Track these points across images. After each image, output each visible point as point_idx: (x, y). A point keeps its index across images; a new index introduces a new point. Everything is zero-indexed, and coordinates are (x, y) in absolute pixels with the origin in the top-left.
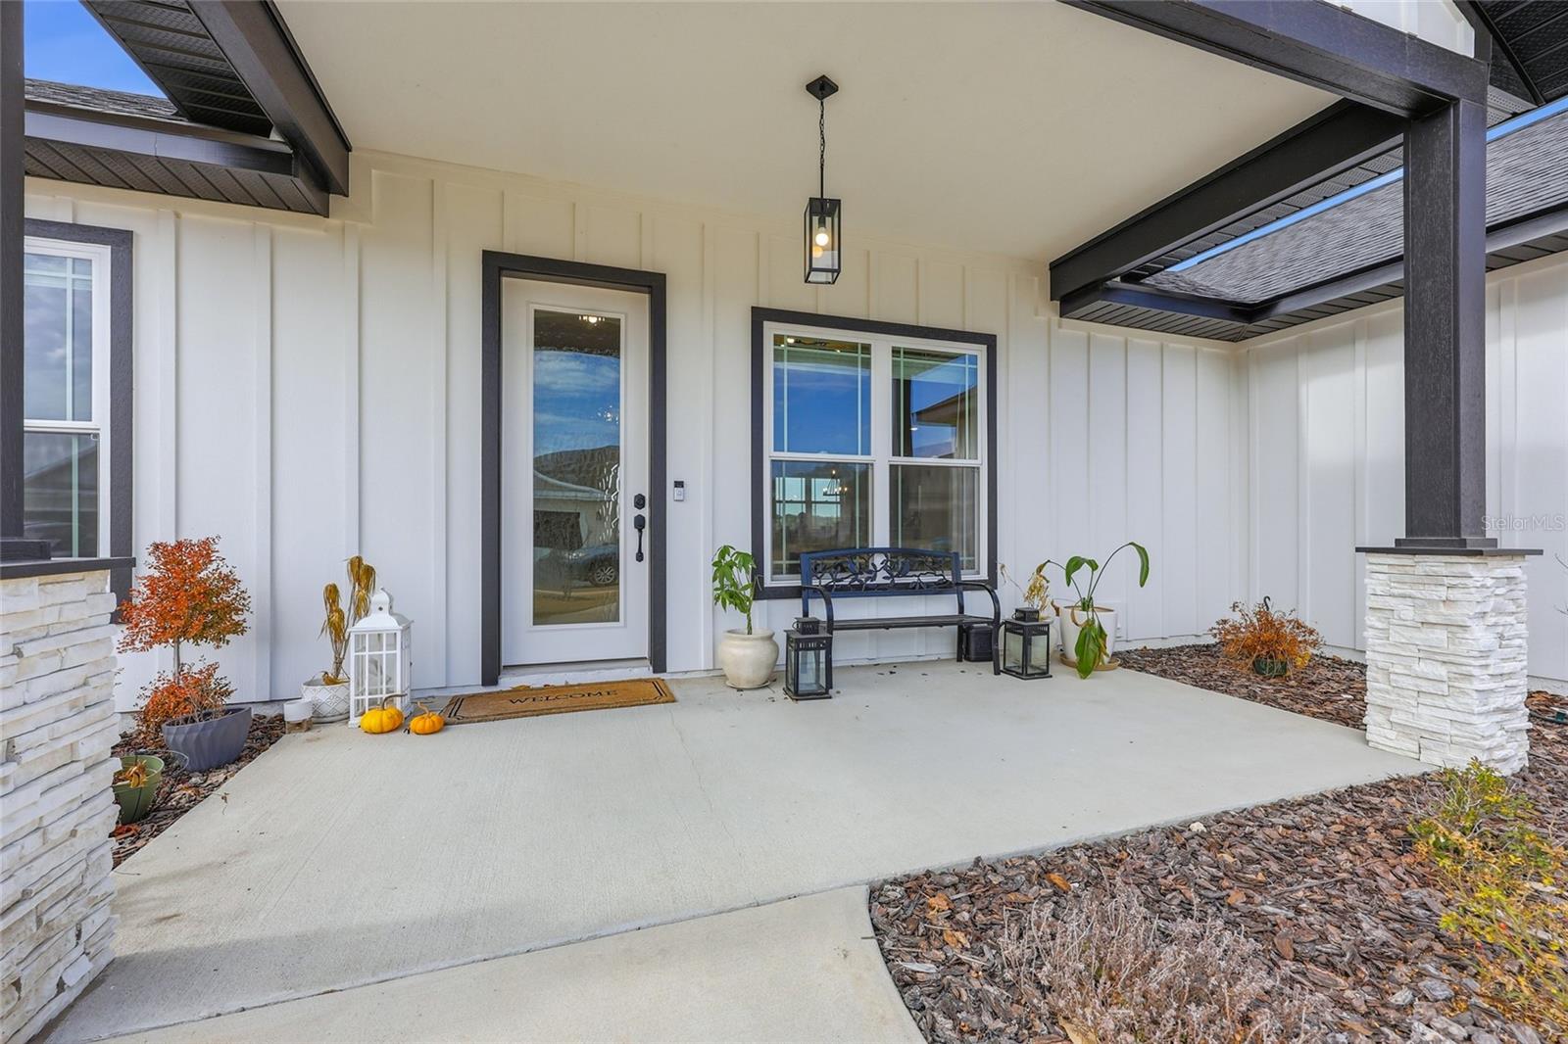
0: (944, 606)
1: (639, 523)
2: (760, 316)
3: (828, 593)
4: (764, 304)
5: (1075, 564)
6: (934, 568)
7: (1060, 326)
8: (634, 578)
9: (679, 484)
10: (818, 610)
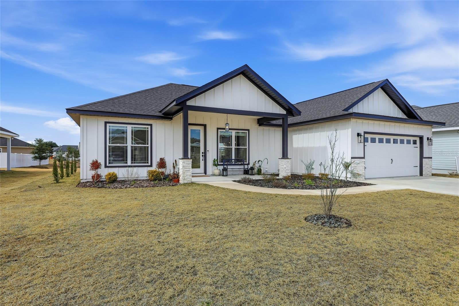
0: (242, 167)
1: (203, 156)
2: (218, 129)
3: (227, 165)
4: (218, 127)
5: (259, 161)
6: (240, 162)
7: (259, 127)
8: (202, 163)
9: (208, 151)
10: (225, 166)
